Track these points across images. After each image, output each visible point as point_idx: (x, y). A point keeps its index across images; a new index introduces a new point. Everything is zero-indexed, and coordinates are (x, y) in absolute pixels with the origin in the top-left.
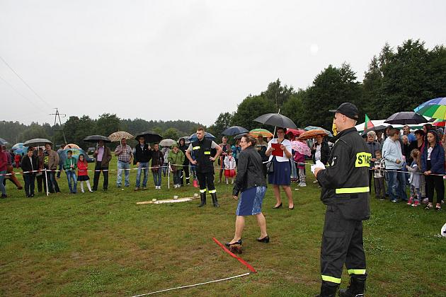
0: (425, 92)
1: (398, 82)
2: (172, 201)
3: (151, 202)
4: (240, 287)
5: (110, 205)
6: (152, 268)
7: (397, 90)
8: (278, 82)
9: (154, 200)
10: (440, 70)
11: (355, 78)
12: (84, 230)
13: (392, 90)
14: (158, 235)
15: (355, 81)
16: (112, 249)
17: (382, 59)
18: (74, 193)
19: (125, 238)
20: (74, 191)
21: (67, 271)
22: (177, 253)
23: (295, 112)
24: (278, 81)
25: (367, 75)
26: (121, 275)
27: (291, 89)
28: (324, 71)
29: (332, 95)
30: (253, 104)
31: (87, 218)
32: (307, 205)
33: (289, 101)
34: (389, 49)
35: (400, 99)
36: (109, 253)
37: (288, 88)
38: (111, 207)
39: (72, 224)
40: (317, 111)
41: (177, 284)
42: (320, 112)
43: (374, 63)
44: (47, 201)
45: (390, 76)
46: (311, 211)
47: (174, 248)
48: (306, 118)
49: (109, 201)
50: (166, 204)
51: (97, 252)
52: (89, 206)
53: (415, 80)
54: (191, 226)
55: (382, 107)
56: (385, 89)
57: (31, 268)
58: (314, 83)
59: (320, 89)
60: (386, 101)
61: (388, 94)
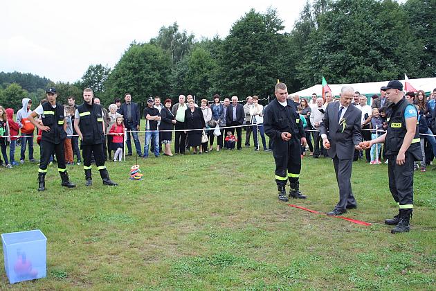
0: (373, 52)
1: (340, 37)
7: (341, 47)
8: (175, 27)
10: (388, 26)
11: (282, 28)
13: (334, 47)
15: (280, 32)
17: (317, 7)
23: (202, 67)
24: (175, 24)
25: (297, 25)
27: (192, 37)
28: (244, 16)
29: (254, 48)
30: (144, 54)
35: (343, 59)
37: (188, 35)
40: (235, 68)
42: (239, 70)
43: (307, 9)
45: (330, 29)
48: (219, 77)
53: (361, 36)
55: (320, 67)
56: (324, 45)
58: (231, 31)
59: (240, 40)
60: (325, 59)
61: (327, 51)
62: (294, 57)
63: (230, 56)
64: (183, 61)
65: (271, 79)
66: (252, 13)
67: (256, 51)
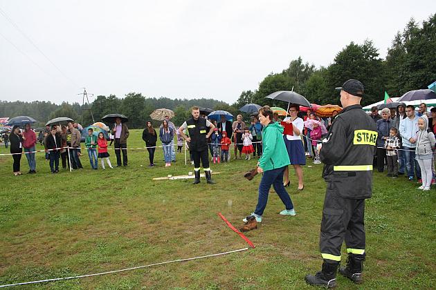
1: (421, 58)
2: (187, 177)
3: (165, 178)
4: (237, 261)
5: (127, 180)
6: (156, 242)
7: (422, 66)
8: (300, 60)
9: (169, 176)
11: (377, 55)
12: (99, 204)
13: (416, 66)
14: (167, 210)
15: (377, 58)
16: (121, 223)
17: (406, 35)
18: (96, 169)
19: (136, 212)
20: (95, 167)
21: (77, 242)
22: (182, 227)
24: (299, 58)
25: (390, 52)
26: (126, 248)
27: (313, 66)
28: (345, 48)
29: (353, 72)
30: (274, 82)
31: (104, 193)
32: (317, 182)
33: (310, 79)
34: (415, 24)
35: (423, 76)
36: (118, 226)
37: (310, 66)
38: (127, 182)
39: (89, 199)
41: (177, 257)
43: (398, 39)
44: (69, 177)
45: (413, 52)
46: (320, 188)
47: (180, 222)
48: (327, 96)
49: (126, 177)
50: (181, 180)
51: (108, 225)
52: (107, 182)
54: (200, 202)
55: (404, 84)
56: (408, 66)
57: (45, 239)
58: (335, 60)
59: (342, 66)
60: (408, 78)
61: (411, 71)
62: (386, 77)
63: (334, 79)
64: (302, 85)
65: (368, 96)
66: (352, 44)
67: (355, 74)
